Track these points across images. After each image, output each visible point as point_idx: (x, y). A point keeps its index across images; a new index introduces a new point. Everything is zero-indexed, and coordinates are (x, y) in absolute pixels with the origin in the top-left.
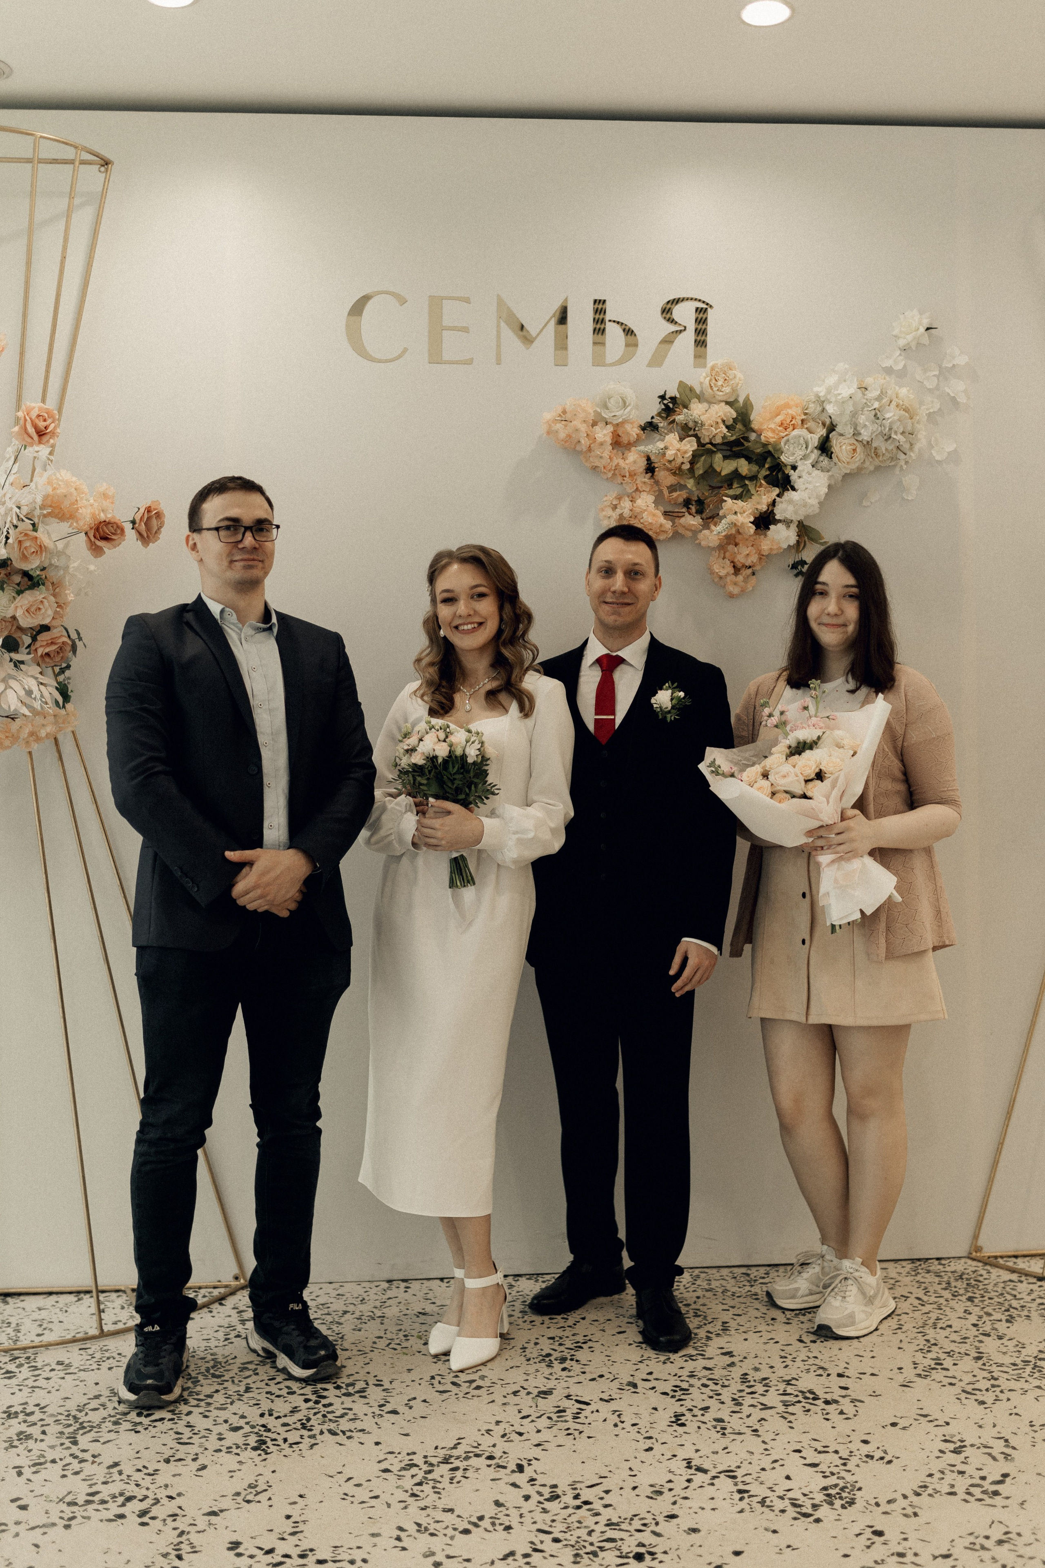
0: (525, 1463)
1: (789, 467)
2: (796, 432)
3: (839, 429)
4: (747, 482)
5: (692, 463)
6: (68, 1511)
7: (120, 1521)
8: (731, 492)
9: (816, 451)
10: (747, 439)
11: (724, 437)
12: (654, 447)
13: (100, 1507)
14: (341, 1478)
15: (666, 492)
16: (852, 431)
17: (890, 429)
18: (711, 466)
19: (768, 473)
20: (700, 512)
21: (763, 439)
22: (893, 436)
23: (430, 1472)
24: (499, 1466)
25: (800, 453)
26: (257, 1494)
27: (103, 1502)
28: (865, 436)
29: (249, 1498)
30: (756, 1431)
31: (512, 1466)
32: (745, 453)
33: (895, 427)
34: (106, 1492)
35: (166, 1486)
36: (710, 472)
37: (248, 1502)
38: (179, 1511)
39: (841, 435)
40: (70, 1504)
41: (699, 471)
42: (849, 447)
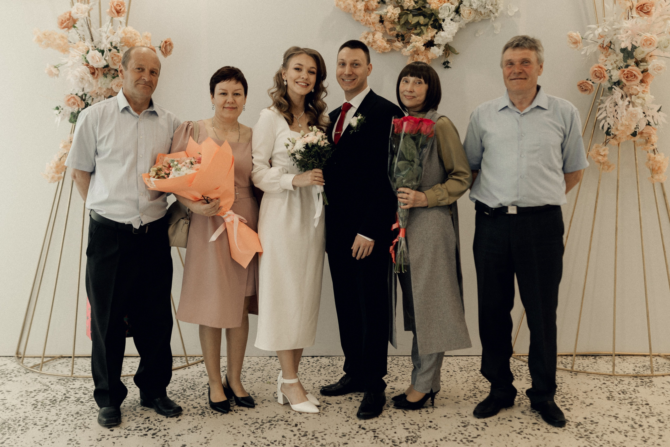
0: (298, 424)
1: (442, 20)
2: (445, 5)
3: (464, 3)
4: (422, 27)
5: (399, 18)
6: (127, 432)
7: (145, 436)
8: (416, 32)
9: (454, 13)
10: (425, 7)
11: (414, 7)
12: (382, 12)
13: (139, 431)
14: (229, 426)
15: (388, 31)
16: (469, 4)
17: (485, 3)
18: (407, 20)
19: (432, 23)
20: (403, 40)
21: (431, 7)
22: (487, 7)
23: (262, 425)
24: (289, 424)
25: (447, 14)
26: (197, 430)
27: (141, 430)
28: (475, 6)
29: (193, 431)
30: (391, 416)
31: (294, 424)
32: (424, 13)
33: (487, 3)
34: (142, 426)
35: (164, 426)
36: (407, 22)
37: (193, 432)
38: (167, 434)
39: (465, 6)
40: (128, 430)
41: (402, 22)
42: (468, 12)
